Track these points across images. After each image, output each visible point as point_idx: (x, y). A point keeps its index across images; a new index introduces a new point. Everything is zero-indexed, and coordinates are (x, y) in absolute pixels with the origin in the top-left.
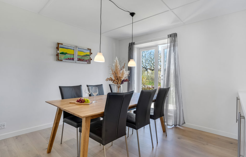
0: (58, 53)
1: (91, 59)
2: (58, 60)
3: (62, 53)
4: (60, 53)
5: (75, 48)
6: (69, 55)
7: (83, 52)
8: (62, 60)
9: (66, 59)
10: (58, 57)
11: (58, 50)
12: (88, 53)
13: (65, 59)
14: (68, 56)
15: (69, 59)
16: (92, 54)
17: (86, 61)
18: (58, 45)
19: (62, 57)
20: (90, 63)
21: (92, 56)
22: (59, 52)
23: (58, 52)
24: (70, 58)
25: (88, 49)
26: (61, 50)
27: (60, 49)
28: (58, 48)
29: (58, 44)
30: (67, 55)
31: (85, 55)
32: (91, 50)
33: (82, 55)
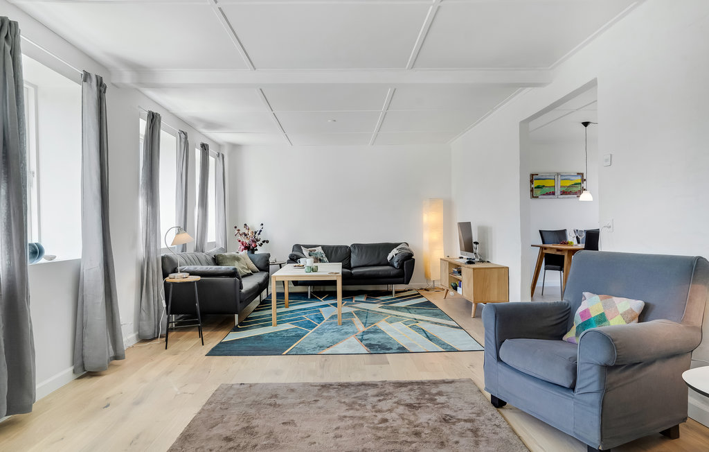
0: (533, 188)
1: (584, 189)
2: (533, 197)
3: (538, 187)
4: (535, 188)
5: (556, 177)
6: (547, 188)
7: (569, 180)
8: (538, 197)
9: (544, 195)
10: (532, 193)
11: (533, 184)
12: (578, 180)
13: (541, 195)
14: (547, 190)
15: (547, 194)
16: (585, 180)
17: (575, 193)
18: (533, 177)
19: (537, 192)
21: (585, 185)
22: (533, 186)
24: (549, 192)
25: (578, 174)
26: (536, 183)
27: (534, 182)
28: (532, 182)
29: (532, 175)
30: (544, 188)
31: (573, 184)
32: (582, 174)
33: (568, 185)
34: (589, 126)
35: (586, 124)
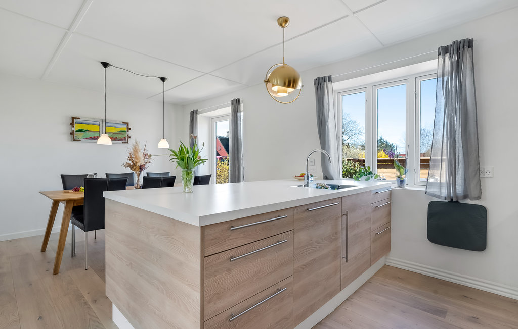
0: (73, 131)
1: (130, 137)
2: (74, 140)
3: (80, 131)
4: (77, 131)
5: (101, 123)
6: (91, 133)
7: (115, 127)
8: (80, 140)
9: (87, 139)
10: (73, 136)
11: (73, 127)
12: (124, 128)
13: (84, 139)
15: (91, 138)
16: (130, 129)
17: (121, 140)
18: (73, 120)
19: (78, 135)
20: (128, 143)
21: (130, 133)
22: (75, 129)
23: (73, 129)
24: (93, 136)
25: (123, 122)
26: (77, 127)
27: (75, 125)
28: (72, 124)
29: (73, 118)
30: (87, 133)
31: (119, 131)
32: (128, 123)
33: (114, 132)
34: (108, 68)
35: (105, 65)
